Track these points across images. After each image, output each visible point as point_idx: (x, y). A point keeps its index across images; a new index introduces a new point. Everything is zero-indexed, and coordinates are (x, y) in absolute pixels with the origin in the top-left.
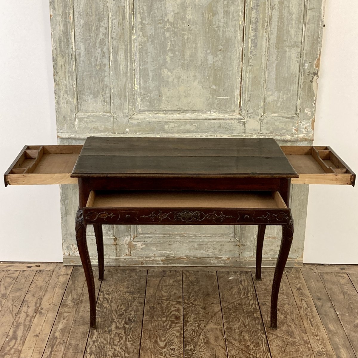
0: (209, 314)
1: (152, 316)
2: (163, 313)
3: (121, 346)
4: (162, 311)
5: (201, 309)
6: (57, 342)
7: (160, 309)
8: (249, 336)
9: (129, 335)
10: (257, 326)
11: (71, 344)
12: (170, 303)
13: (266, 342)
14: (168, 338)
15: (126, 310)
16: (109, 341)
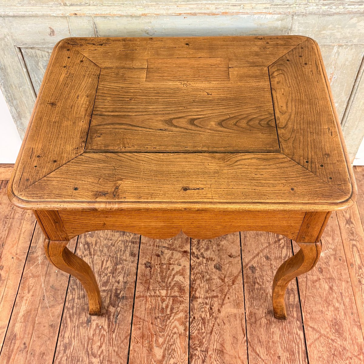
0: (226, 280)
1: (147, 285)
2: (163, 278)
3: (102, 356)
4: (162, 272)
5: (214, 270)
6: (16, 347)
7: (159, 270)
8: (280, 335)
9: (114, 332)
10: (291, 309)
11: (34, 351)
12: (172, 254)
13: (304, 348)
14: (168, 337)
15: (113, 272)
16: (86, 345)
